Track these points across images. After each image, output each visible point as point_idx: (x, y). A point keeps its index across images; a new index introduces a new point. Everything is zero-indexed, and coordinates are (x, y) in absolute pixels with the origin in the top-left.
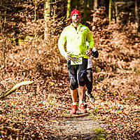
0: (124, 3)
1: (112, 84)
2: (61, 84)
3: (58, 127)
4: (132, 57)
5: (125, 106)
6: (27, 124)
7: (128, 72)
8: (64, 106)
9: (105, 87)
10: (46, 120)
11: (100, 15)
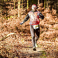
0: (50, 2)
1: (47, 34)
2: (26, 35)
3: (26, 51)
4: (54, 23)
5: (53, 43)
6: (13, 50)
7: (53, 29)
8: (28, 43)
9: (44, 35)
10: (21, 48)
11: (41, 6)
